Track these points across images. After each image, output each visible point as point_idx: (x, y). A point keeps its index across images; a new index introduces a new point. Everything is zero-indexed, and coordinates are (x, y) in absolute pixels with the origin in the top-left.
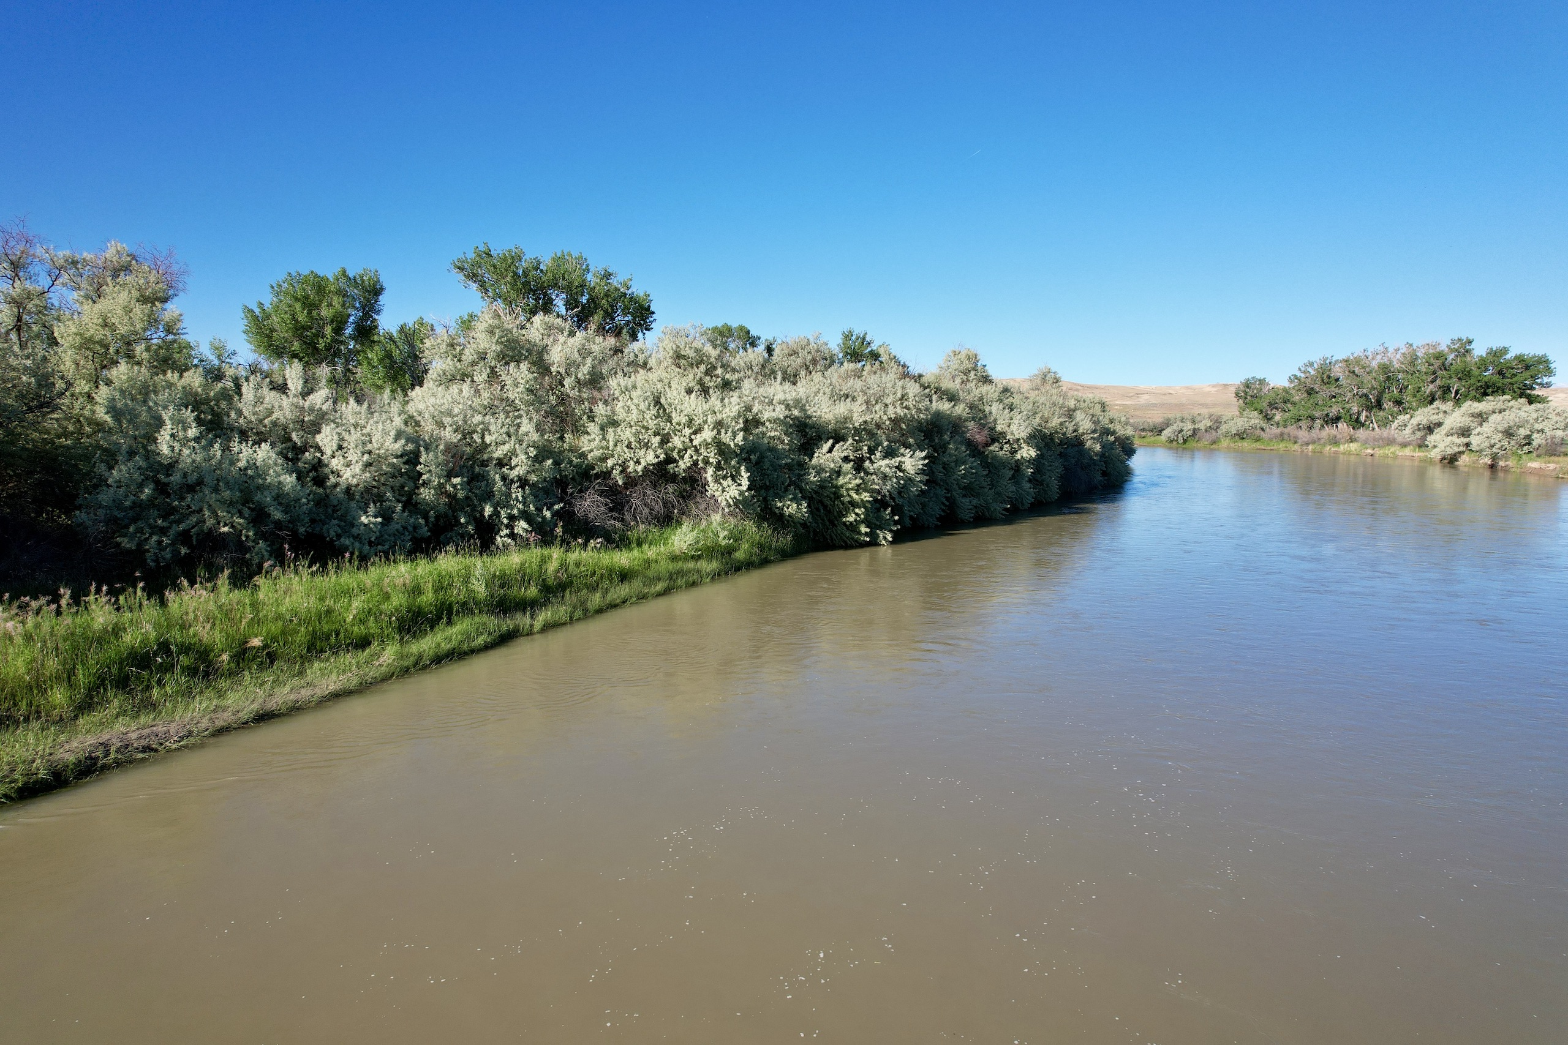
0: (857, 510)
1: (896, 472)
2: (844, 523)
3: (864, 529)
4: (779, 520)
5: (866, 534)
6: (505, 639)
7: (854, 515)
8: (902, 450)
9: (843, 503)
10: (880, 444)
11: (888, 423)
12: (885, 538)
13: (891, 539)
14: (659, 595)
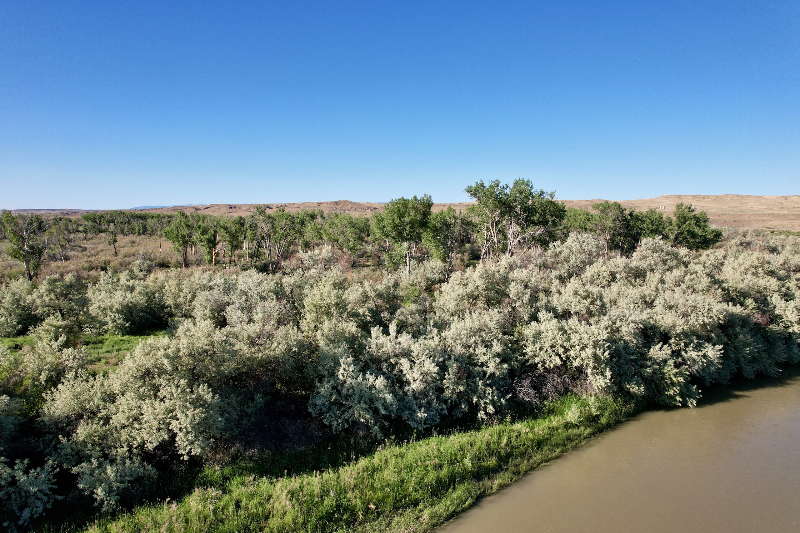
0: (675, 388)
1: (701, 359)
2: (666, 395)
3: (678, 398)
4: (628, 396)
5: (680, 402)
6: (478, 500)
7: (673, 391)
8: (706, 344)
9: (666, 383)
10: (692, 341)
11: (698, 326)
12: (692, 403)
13: (695, 405)
14: (557, 457)
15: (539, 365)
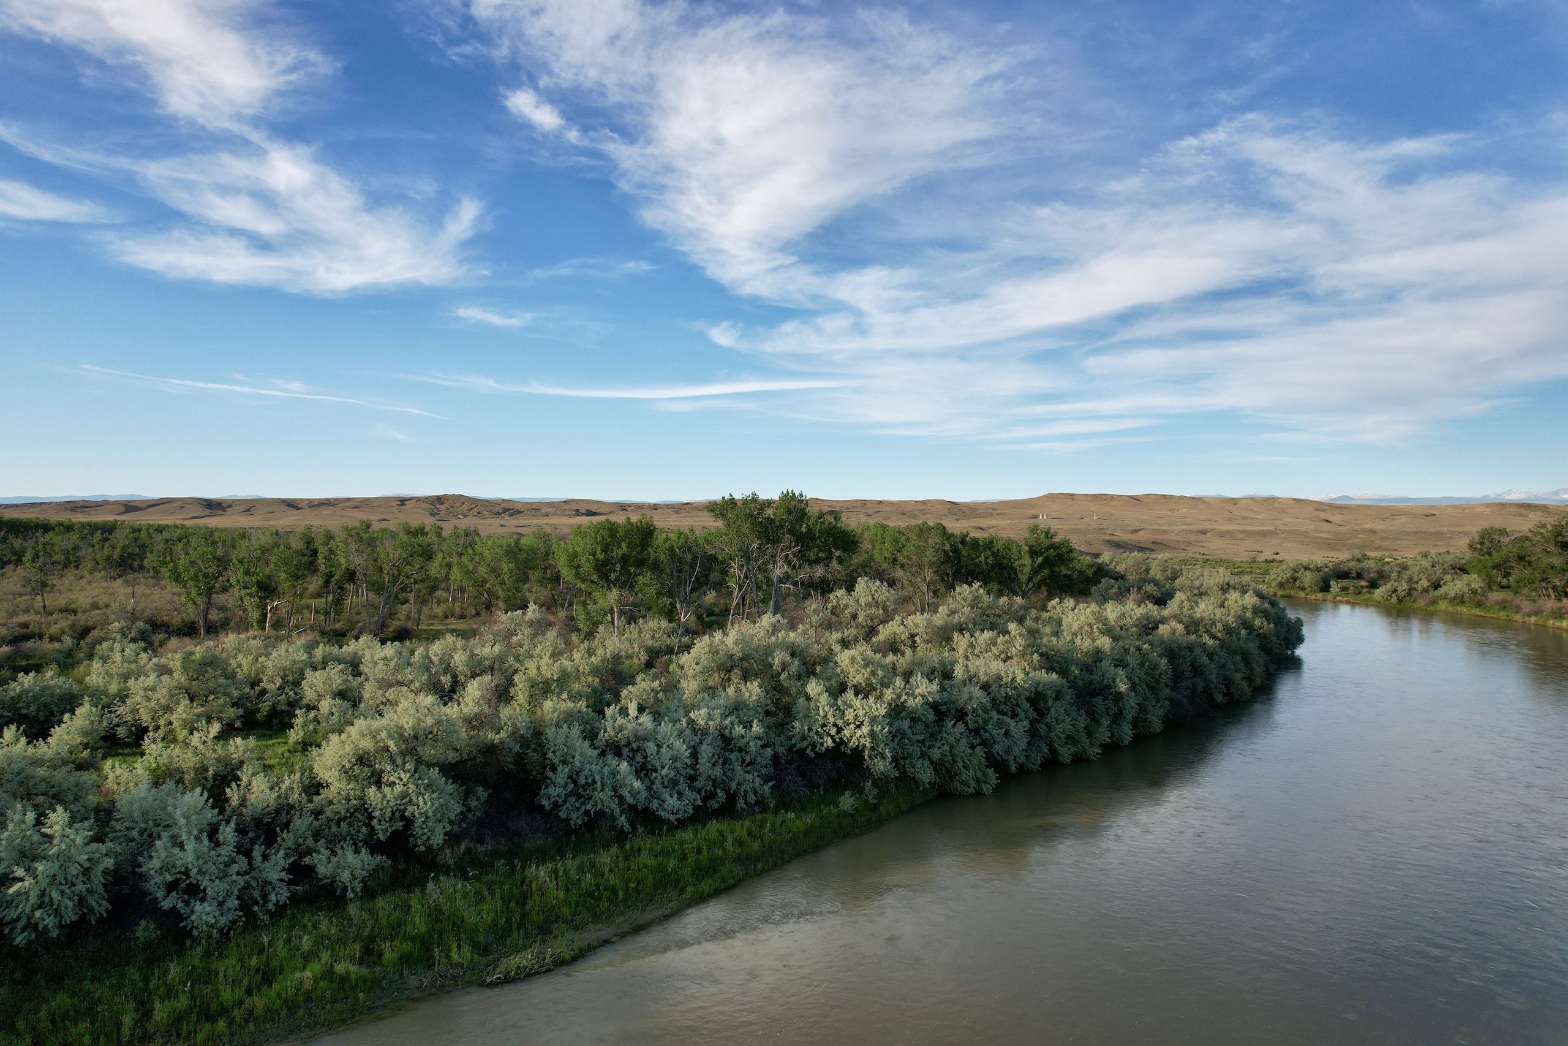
0: (967, 773)
1: (1002, 738)
2: (958, 780)
3: (973, 784)
5: (974, 787)
7: (965, 776)
9: (958, 766)
12: (988, 790)
15: (808, 751)
